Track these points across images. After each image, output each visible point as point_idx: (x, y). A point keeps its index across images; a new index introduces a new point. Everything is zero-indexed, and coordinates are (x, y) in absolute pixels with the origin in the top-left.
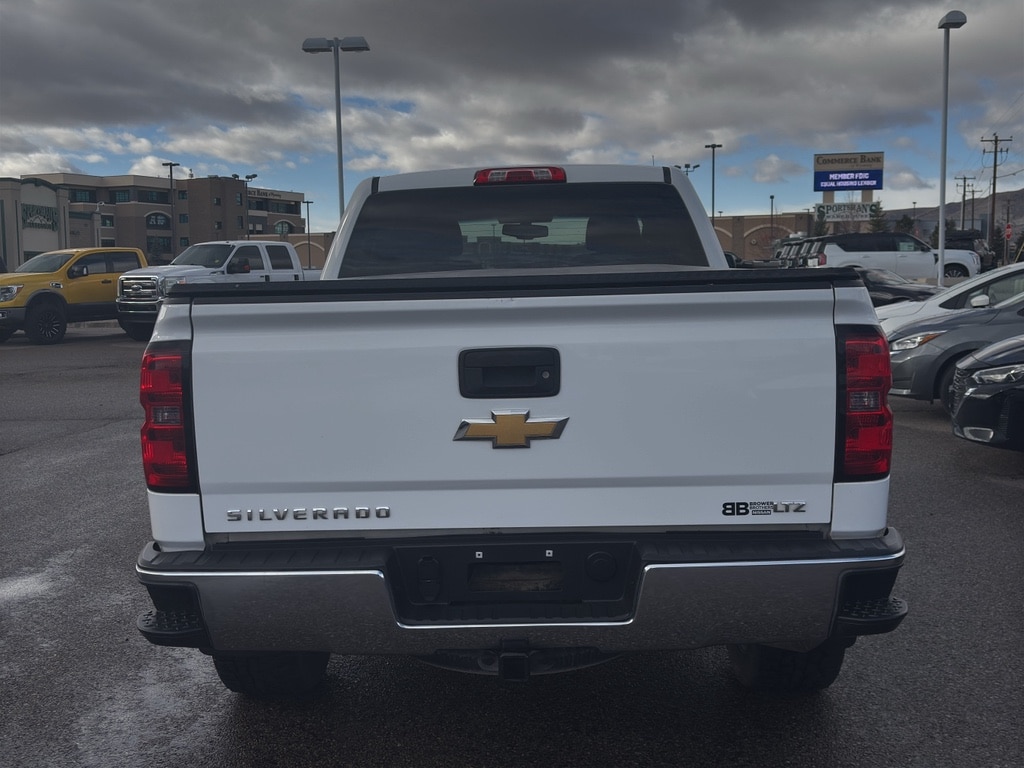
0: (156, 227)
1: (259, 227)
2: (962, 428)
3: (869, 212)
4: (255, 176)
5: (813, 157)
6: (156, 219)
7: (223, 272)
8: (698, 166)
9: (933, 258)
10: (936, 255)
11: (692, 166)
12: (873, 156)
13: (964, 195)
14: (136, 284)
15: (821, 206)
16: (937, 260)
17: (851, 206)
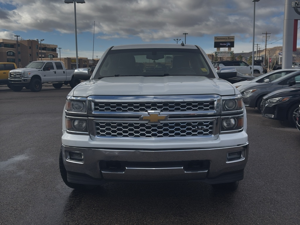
0: (10, 55)
1: (43, 56)
2: (265, 114)
3: (230, 54)
4: (44, 40)
5: (214, 38)
6: (10, 53)
7: (42, 70)
8: (180, 40)
9: (250, 68)
10: (251, 67)
11: (179, 40)
12: (232, 37)
13: (257, 49)
14: (15, 74)
15: (216, 52)
16: (251, 69)
17: (225, 52)
